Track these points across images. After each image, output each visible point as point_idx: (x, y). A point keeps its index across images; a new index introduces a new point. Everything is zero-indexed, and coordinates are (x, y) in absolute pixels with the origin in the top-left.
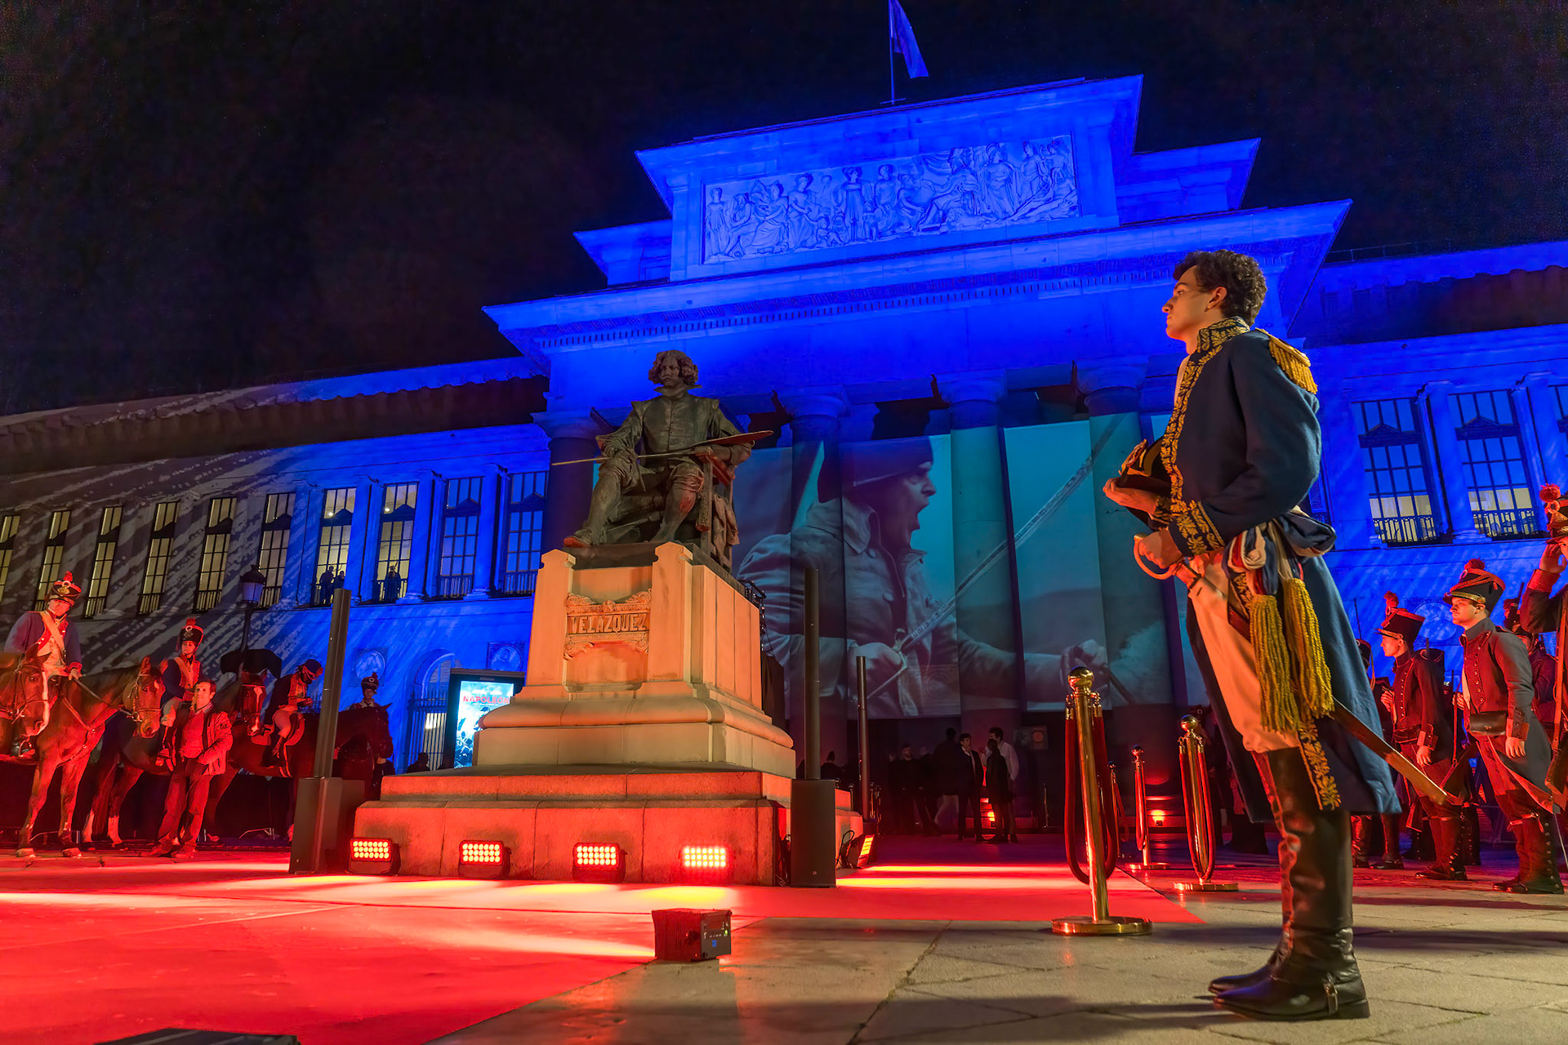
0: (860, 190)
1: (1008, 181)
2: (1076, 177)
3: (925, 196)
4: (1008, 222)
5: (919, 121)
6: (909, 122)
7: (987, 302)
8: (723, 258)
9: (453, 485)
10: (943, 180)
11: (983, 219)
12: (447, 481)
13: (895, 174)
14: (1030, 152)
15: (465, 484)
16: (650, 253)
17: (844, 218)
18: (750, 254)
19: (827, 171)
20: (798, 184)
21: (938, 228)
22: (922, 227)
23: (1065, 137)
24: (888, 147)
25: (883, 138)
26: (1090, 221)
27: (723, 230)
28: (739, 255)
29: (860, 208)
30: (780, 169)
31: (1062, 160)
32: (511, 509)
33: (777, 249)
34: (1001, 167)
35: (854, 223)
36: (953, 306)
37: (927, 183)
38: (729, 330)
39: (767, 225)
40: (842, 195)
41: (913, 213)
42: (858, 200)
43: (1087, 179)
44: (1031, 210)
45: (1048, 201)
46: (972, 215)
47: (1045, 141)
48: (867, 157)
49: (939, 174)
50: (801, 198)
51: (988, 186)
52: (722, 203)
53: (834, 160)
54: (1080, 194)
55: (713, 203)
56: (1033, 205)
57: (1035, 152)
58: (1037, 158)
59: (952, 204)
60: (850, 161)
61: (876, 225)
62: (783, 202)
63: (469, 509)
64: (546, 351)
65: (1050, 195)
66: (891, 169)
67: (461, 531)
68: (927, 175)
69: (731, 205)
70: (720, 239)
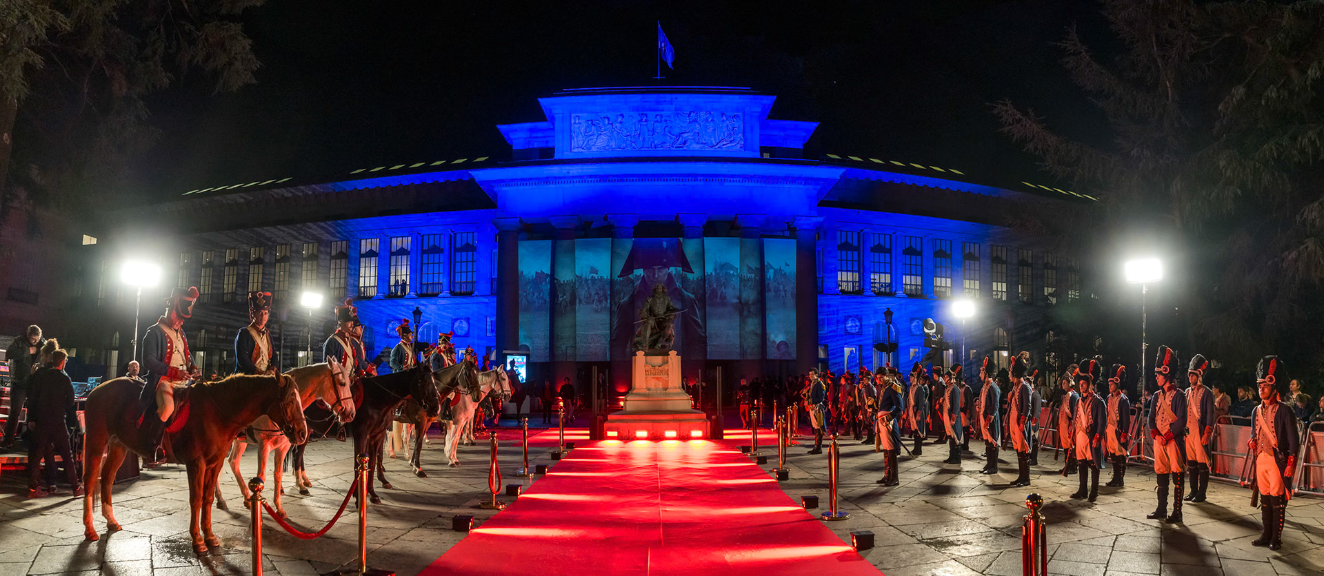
0: (647, 125)
1: (714, 130)
2: (744, 133)
3: (676, 131)
4: (713, 149)
5: (676, 98)
6: (672, 99)
7: (702, 183)
8: (581, 150)
9: (426, 238)
10: (684, 125)
11: (702, 145)
12: (423, 236)
13: (663, 119)
14: (725, 118)
15: (432, 237)
16: (534, 135)
17: (639, 137)
18: (594, 149)
19: (631, 113)
20: (617, 118)
21: (682, 147)
22: (675, 146)
23: (740, 114)
24: (660, 107)
25: (658, 103)
26: (748, 154)
27: (580, 136)
28: (589, 149)
29: (647, 134)
30: (608, 110)
31: (738, 124)
32: (457, 250)
33: (607, 148)
34: (712, 124)
35: (644, 139)
36: (687, 183)
37: (679, 124)
38: (586, 184)
39: (602, 136)
40: (638, 126)
41: (671, 138)
42: (646, 129)
43: (748, 135)
44: (724, 145)
45: (731, 142)
46: (698, 143)
47: (732, 114)
48: (650, 110)
49: (683, 122)
50: (618, 125)
51: (705, 131)
52: (579, 123)
53: (637, 109)
54: (745, 140)
55: (575, 123)
56: (725, 143)
57: (727, 119)
58: (728, 122)
59: (689, 137)
60: (641, 111)
61: (653, 142)
62: (610, 126)
63: (435, 250)
64: (496, 189)
65: (732, 139)
66: (662, 116)
67: (431, 261)
68: (678, 122)
69: (584, 124)
70: (578, 141)
